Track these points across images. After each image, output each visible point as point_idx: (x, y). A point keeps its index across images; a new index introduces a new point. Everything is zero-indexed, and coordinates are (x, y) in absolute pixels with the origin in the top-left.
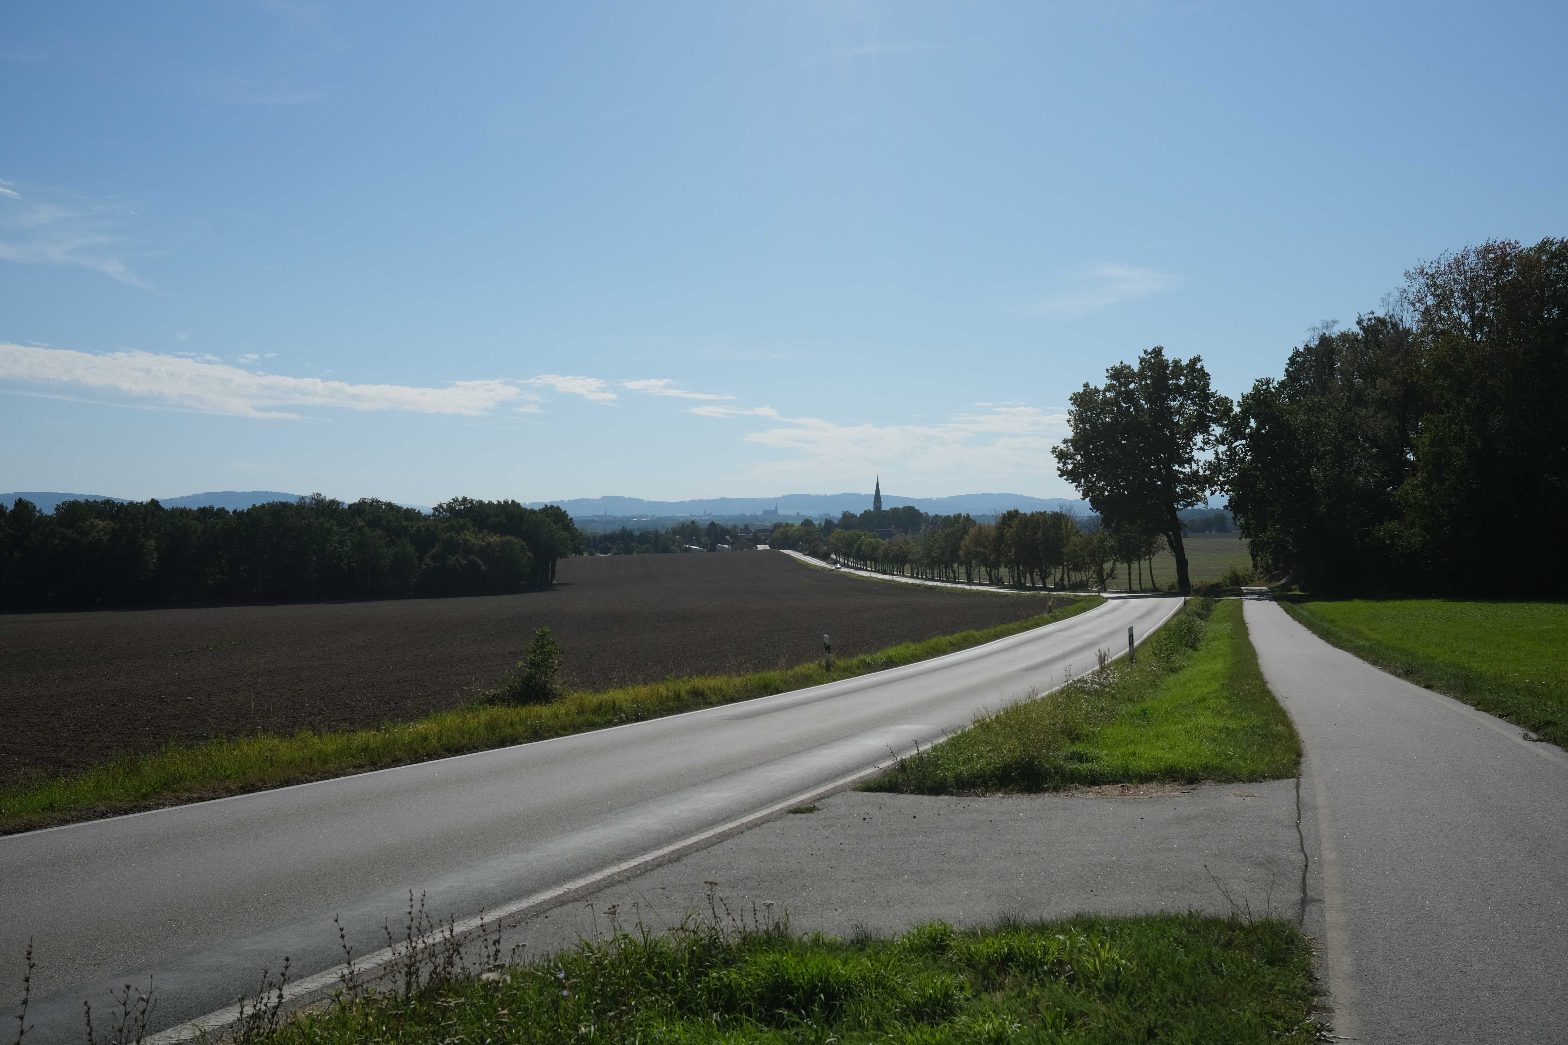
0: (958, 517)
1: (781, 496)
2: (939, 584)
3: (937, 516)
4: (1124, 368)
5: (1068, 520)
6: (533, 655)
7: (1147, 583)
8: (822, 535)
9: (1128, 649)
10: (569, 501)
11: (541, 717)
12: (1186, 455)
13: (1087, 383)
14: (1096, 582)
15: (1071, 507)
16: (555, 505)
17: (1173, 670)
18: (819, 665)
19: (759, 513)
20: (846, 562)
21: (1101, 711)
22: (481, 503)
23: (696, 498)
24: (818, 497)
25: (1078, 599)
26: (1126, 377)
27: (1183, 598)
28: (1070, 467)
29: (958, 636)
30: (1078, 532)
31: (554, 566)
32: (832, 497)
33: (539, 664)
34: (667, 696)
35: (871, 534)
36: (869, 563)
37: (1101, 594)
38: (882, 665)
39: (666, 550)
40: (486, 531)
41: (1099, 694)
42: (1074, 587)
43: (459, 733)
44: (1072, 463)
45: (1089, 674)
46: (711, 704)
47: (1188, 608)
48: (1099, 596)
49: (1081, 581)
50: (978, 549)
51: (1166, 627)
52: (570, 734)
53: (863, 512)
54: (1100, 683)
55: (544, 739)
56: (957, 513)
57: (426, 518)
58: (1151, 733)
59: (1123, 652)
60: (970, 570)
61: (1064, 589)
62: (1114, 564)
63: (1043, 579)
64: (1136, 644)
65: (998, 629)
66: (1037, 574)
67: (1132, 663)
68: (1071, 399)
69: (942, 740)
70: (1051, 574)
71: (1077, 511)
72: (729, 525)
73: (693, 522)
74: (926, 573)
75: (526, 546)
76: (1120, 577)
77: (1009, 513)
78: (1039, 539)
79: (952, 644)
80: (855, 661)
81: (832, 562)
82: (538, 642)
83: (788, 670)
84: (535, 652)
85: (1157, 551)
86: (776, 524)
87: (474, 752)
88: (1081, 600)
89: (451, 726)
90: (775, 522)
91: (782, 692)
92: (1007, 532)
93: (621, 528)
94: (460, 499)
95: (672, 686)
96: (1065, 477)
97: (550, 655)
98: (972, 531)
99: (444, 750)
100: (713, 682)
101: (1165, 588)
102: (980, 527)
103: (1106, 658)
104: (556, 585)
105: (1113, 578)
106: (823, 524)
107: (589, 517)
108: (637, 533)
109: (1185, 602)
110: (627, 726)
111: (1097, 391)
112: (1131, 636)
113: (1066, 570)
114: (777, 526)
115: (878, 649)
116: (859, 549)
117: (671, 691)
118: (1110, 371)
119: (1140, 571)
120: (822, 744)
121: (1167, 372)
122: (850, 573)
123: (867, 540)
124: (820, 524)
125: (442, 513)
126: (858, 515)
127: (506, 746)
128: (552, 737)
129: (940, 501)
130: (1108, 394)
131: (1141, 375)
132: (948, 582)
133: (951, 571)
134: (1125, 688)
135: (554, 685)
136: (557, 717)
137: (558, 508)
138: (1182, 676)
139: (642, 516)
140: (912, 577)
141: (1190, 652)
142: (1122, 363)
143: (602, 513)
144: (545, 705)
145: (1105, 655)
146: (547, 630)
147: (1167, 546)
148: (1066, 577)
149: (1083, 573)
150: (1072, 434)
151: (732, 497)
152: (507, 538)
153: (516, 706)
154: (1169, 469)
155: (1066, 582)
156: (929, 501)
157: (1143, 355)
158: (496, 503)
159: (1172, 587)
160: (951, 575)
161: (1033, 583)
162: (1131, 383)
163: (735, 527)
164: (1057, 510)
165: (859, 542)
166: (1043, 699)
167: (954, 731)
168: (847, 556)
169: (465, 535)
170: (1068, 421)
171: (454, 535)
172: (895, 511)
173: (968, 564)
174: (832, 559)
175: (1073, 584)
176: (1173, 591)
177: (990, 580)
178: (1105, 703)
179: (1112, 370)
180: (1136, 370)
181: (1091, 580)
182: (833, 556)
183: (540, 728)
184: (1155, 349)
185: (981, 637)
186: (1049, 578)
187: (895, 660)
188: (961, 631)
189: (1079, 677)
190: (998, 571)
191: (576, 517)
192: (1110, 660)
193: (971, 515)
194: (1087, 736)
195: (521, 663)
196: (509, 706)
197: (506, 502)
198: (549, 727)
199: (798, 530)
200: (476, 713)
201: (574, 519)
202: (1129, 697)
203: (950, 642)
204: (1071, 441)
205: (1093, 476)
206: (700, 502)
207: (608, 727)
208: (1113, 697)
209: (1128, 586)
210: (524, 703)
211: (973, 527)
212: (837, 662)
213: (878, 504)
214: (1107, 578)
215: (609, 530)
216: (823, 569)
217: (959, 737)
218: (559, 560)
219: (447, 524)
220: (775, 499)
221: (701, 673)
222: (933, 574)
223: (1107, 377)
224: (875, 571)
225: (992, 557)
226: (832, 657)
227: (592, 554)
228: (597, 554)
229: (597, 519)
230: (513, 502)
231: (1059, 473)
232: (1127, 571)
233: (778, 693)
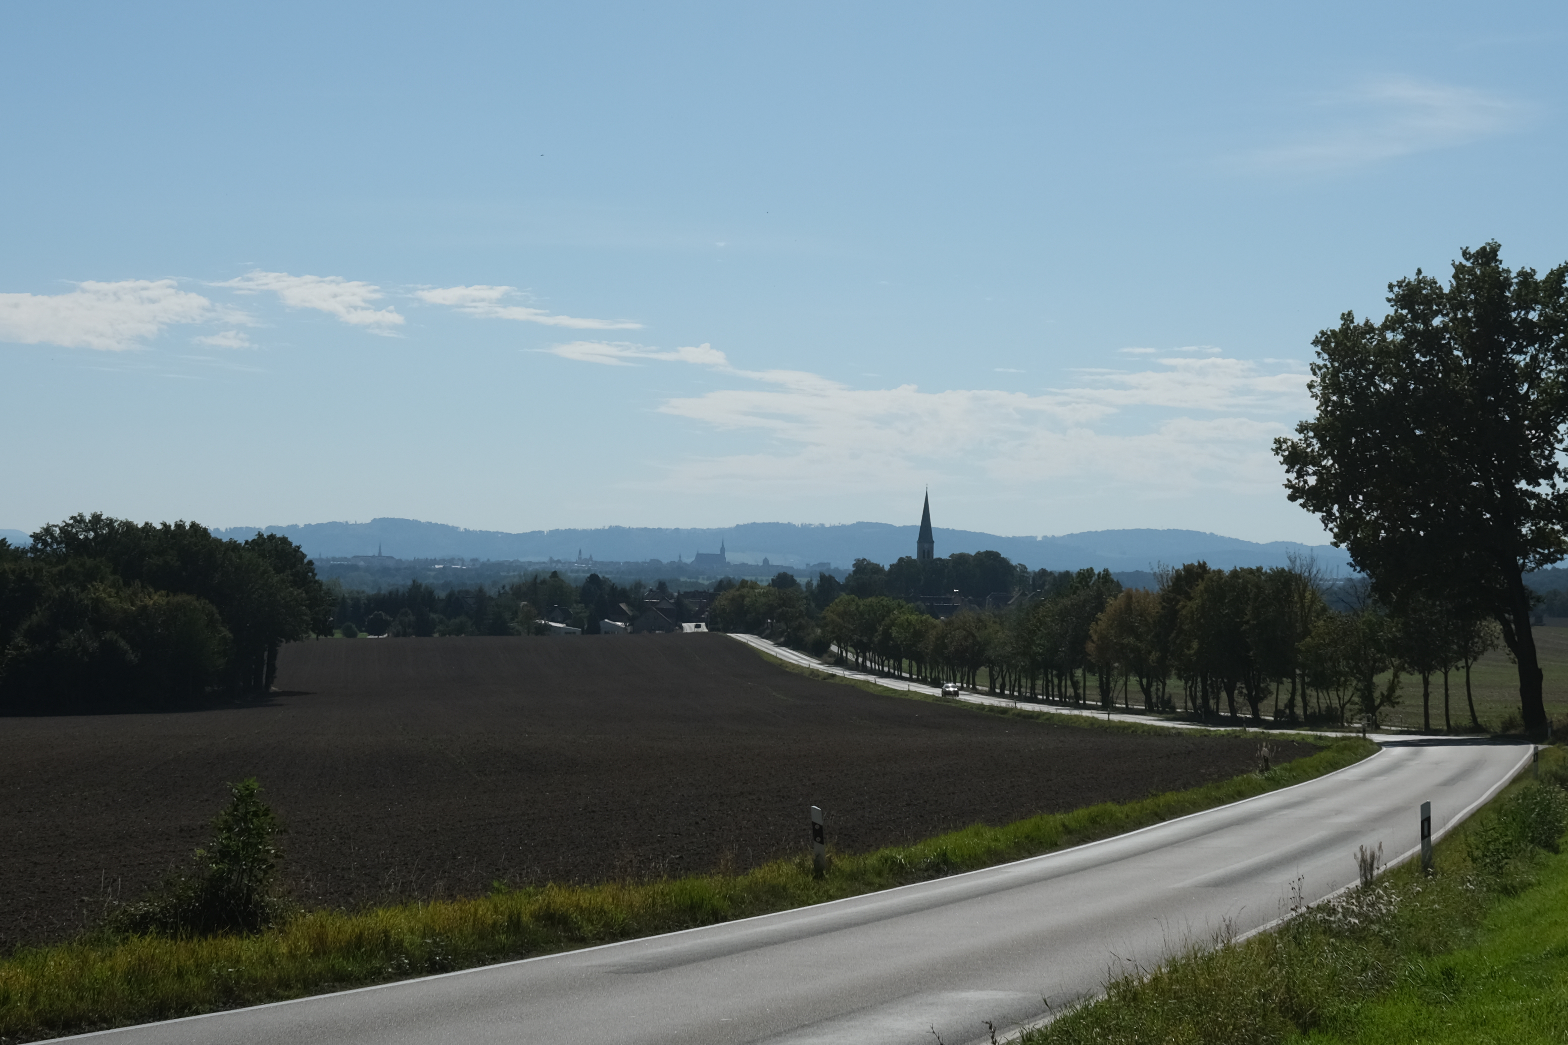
0: (1086, 575)
1: (733, 525)
2: (1045, 708)
3: (1043, 572)
4: (1422, 282)
5: (1305, 586)
6: (225, 834)
7: (1460, 714)
8: (813, 605)
9: (1418, 847)
10: (308, 526)
11: (238, 960)
12: (1543, 463)
13: (1350, 313)
14: (1360, 711)
15: (1313, 560)
16: (279, 535)
17: (1509, 891)
18: (801, 865)
19: (689, 559)
20: (860, 660)
21: (1363, 970)
22: (128, 526)
23: (563, 527)
24: (806, 529)
25: (1321, 743)
26: (1428, 301)
27: (1532, 746)
28: (1312, 481)
29: (1081, 813)
30: (1324, 609)
31: (273, 656)
32: (834, 528)
33: (237, 853)
34: (495, 924)
35: (911, 605)
36: (905, 663)
37: (1367, 735)
38: (927, 870)
39: (499, 628)
40: (138, 583)
41: (1358, 935)
42: (1315, 721)
43: (74, 989)
44: (1314, 473)
45: (1341, 896)
46: (580, 941)
47: (1543, 767)
48: (1364, 738)
49: (1329, 708)
50: (1125, 641)
51: (1496, 805)
52: (297, 997)
53: (895, 561)
54: (1360, 914)
55: (243, 1005)
56: (1086, 567)
57: (18, 554)
58: (1462, 1017)
59: (1408, 854)
60: (1108, 683)
61: (1293, 723)
62: (1396, 676)
63: (1254, 703)
64: (1435, 837)
65: (1162, 800)
66: (1241, 693)
67: (1428, 874)
68: (1316, 342)
69: (1042, 1023)
70: (1271, 693)
71: (1323, 568)
72: (626, 581)
73: (555, 574)
74: (1020, 687)
75: (217, 616)
76: (1407, 703)
77: (1188, 569)
78: (1247, 622)
79: (1068, 830)
80: (872, 860)
81: (832, 660)
82: (236, 810)
83: (737, 874)
84: (230, 829)
85: (1482, 653)
86: (721, 581)
87: (101, 1029)
88: (1328, 748)
89: (57, 976)
90: (719, 577)
91: (725, 919)
92: (1184, 607)
93: (409, 583)
94: (88, 518)
95: (505, 903)
96: (1301, 501)
97: (260, 835)
98: (1113, 604)
99: (42, 1024)
100: (588, 896)
101: (1497, 726)
102: (1129, 596)
103: (1375, 865)
104: (276, 694)
105: (1393, 704)
106: (815, 583)
107: (345, 559)
108: (442, 594)
109: (1536, 755)
110: (411, 981)
111: (1369, 328)
112: (1426, 822)
113: (1299, 687)
114: (723, 585)
115: (918, 837)
116: (887, 635)
117: (502, 914)
118: (1396, 289)
119: (1447, 690)
120: (803, 1026)
121: (1508, 294)
122: (868, 682)
123: (903, 617)
124: (809, 584)
125: (51, 545)
126: (887, 568)
127: (166, 1018)
128: (261, 1001)
129: (1050, 543)
130: (1389, 336)
131: (1455, 300)
132: (1063, 704)
133: (1069, 683)
134: (1410, 925)
135: (267, 898)
136: (271, 961)
137: (284, 540)
138: (1527, 903)
139: (452, 561)
140: (991, 693)
141: (1543, 854)
142: (1419, 272)
143: (372, 552)
144: (248, 937)
145: (1373, 857)
146: (254, 784)
147: (1502, 642)
148: (1298, 699)
149: (1333, 694)
150: (1317, 413)
151: (635, 525)
152: (182, 598)
153: (190, 938)
154: (1509, 489)
155: (1299, 711)
156: (1029, 541)
157: (1460, 259)
158: (159, 527)
159: (1509, 724)
160: (1070, 691)
161: (1233, 710)
162: (1436, 314)
163: (638, 585)
164: (1285, 564)
165: (887, 621)
166: (1249, 942)
167: (1066, 1005)
168: (861, 648)
169: (97, 589)
170: (1310, 386)
171: (73, 590)
172: (960, 560)
173: (1104, 671)
174: (833, 654)
175: (1313, 714)
176: (1513, 732)
177: (1148, 701)
178: (1370, 953)
179: (1400, 287)
180: (1446, 290)
181: (1348, 706)
182: (834, 648)
183: (237, 983)
184: (1484, 249)
185: (1127, 816)
186: (1265, 702)
187: (954, 859)
188: (1088, 805)
189: (1319, 901)
190: (1164, 684)
191: (321, 560)
192: (1383, 868)
193: (1111, 571)
194: (1334, 1019)
195: (200, 852)
196: (174, 937)
197: (180, 526)
198: (255, 981)
199: (765, 595)
200: (107, 950)
201: (317, 564)
202: (1418, 943)
203: (1064, 826)
204: (1315, 428)
205: (1356, 498)
206: (571, 534)
207: (374, 983)
208: (1387, 942)
209: (1422, 721)
210: (204, 933)
211: (1116, 597)
212: (836, 861)
213: (926, 546)
214: (1381, 704)
215: (386, 585)
216: (814, 673)
217: (1078, 1017)
218: (284, 644)
219: (62, 567)
220: (721, 532)
221: (563, 877)
222: (1033, 688)
223: (1389, 300)
224: (916, 681)
225: (1154, 656)
226: (827, 851)
227: (349, 634)
228: (362, 635)
229: (362, 563)
230: (194, 525)
231: (1289, 491)
232: (1422, 690)
233: (717, 921)
